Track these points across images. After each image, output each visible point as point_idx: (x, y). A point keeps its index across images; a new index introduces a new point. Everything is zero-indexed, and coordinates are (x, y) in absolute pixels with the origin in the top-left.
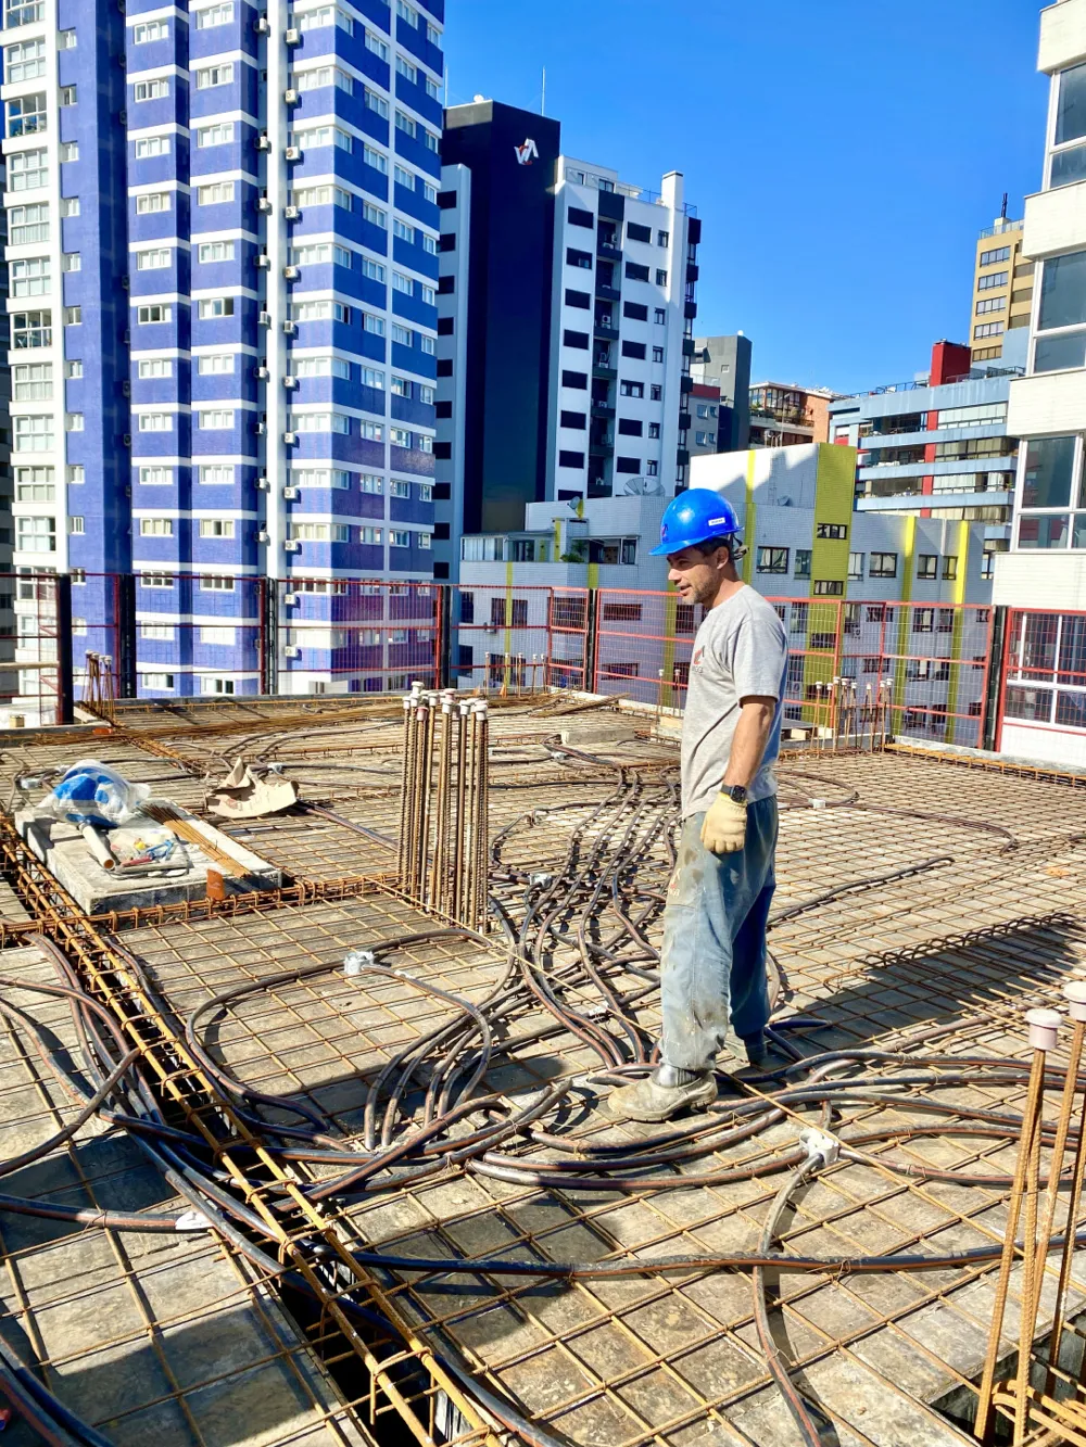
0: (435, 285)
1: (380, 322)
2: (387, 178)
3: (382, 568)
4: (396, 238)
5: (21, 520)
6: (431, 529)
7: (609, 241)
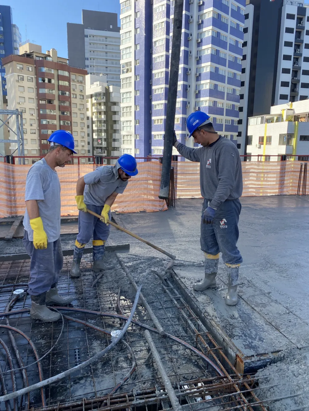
0: (242, 58)
1: (225, 54)
2: (229, 7)
3: (222, 131)
4: (231, 27)
5: (123, 123)
6: (237, 134)
7: (300, 23)
